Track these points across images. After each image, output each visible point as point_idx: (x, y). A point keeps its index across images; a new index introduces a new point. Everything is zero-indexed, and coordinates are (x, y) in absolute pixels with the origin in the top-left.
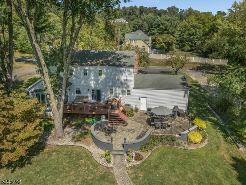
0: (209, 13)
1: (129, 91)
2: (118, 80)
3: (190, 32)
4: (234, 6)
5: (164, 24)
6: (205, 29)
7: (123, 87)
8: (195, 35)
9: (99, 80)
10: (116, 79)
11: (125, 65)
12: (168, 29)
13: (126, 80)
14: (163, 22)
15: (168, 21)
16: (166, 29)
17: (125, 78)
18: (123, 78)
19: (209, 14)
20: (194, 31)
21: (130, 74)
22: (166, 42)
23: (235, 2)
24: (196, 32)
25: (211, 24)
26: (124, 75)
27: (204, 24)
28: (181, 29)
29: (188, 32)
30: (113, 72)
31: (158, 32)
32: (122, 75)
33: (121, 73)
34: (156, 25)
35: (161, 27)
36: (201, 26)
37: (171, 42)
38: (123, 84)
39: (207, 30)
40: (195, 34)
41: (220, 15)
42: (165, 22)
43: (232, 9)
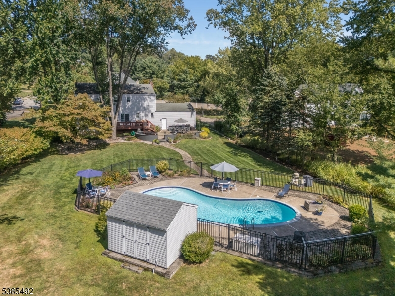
0: (198, 56)
1: (152, 114)
2: (142, 105)
3: (181, 78)
4: (219, 52)
5: (151, 67)
6: (196, 74)
7: (146, 111)
8: (187, 82)
9: (126, 105)
10: (141, 104)
11: (146, 93)
12: (156, 73)
13: (149, 105)
14: (149, 64)
15: (155, 63)
16: (153, 73)
17: (148, 104)
18: (146, 104)
19: (197, 58)
20: (184, 77)
21: (151, 101)
22: (158, 87)
23: (220, 49)
24: (187, 78)
25: (202, 68)
26: (146, 102)
27: (194, 68)
28: (169, 75)
29: (178, 77)
30: (137, 99)
31: (144, 76)
32: (145, 101)
33: (144, 100)
34: (141, 68)
35: (148, 70)
36: (192, 71)
37: (162, 87)
38: (146, 109)
39: (199, 75)
40: (186, 80)
41: (209, 60)
42: (152, 65)
43: (219, 55)
